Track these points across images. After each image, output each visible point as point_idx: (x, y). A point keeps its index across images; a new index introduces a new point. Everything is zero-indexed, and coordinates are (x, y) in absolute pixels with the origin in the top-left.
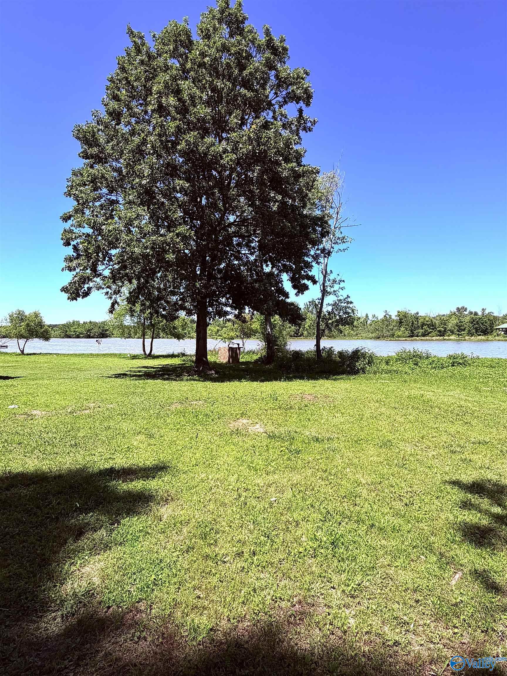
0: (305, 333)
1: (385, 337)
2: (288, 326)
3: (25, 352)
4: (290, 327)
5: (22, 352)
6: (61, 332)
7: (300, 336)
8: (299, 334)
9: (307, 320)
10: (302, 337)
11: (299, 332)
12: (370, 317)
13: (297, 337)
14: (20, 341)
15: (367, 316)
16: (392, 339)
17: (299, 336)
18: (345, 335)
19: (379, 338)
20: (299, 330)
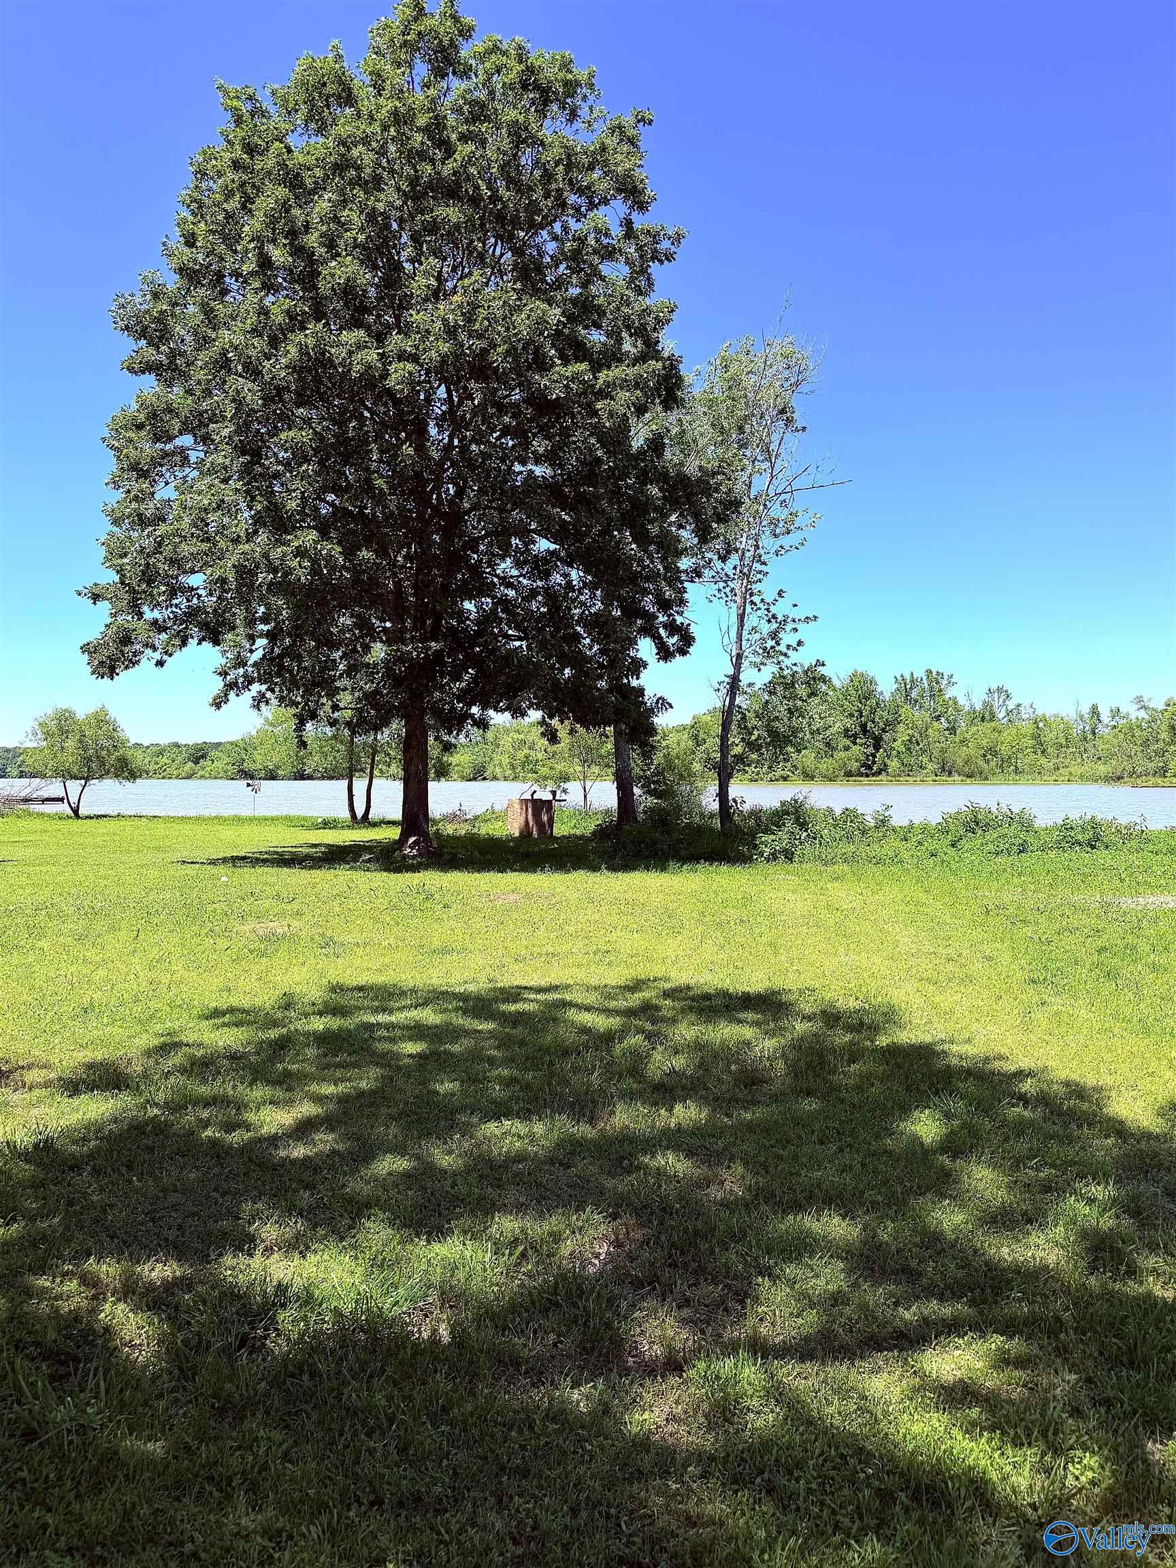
0: (894, 764)
1: (1139, 776)
2: (840, 746)
3: (82, 812)
4: (847, 748)
5: (76, 812)
6: (227, 764)
7: (879, 773)
8: (875, 768)
9: (901, 728)
10: (883, 777)
11: (874, 762)
12: (1105, 717)
13: (867, 776)
14: (68, 783)
15: (1095, 712)
16: (1160, 781)
17: (873, 775)
18: (1016, 771)
19: (1119, 778)
20: (874, 756)
